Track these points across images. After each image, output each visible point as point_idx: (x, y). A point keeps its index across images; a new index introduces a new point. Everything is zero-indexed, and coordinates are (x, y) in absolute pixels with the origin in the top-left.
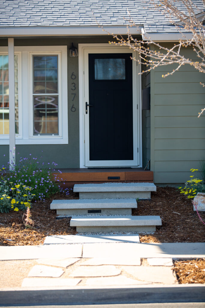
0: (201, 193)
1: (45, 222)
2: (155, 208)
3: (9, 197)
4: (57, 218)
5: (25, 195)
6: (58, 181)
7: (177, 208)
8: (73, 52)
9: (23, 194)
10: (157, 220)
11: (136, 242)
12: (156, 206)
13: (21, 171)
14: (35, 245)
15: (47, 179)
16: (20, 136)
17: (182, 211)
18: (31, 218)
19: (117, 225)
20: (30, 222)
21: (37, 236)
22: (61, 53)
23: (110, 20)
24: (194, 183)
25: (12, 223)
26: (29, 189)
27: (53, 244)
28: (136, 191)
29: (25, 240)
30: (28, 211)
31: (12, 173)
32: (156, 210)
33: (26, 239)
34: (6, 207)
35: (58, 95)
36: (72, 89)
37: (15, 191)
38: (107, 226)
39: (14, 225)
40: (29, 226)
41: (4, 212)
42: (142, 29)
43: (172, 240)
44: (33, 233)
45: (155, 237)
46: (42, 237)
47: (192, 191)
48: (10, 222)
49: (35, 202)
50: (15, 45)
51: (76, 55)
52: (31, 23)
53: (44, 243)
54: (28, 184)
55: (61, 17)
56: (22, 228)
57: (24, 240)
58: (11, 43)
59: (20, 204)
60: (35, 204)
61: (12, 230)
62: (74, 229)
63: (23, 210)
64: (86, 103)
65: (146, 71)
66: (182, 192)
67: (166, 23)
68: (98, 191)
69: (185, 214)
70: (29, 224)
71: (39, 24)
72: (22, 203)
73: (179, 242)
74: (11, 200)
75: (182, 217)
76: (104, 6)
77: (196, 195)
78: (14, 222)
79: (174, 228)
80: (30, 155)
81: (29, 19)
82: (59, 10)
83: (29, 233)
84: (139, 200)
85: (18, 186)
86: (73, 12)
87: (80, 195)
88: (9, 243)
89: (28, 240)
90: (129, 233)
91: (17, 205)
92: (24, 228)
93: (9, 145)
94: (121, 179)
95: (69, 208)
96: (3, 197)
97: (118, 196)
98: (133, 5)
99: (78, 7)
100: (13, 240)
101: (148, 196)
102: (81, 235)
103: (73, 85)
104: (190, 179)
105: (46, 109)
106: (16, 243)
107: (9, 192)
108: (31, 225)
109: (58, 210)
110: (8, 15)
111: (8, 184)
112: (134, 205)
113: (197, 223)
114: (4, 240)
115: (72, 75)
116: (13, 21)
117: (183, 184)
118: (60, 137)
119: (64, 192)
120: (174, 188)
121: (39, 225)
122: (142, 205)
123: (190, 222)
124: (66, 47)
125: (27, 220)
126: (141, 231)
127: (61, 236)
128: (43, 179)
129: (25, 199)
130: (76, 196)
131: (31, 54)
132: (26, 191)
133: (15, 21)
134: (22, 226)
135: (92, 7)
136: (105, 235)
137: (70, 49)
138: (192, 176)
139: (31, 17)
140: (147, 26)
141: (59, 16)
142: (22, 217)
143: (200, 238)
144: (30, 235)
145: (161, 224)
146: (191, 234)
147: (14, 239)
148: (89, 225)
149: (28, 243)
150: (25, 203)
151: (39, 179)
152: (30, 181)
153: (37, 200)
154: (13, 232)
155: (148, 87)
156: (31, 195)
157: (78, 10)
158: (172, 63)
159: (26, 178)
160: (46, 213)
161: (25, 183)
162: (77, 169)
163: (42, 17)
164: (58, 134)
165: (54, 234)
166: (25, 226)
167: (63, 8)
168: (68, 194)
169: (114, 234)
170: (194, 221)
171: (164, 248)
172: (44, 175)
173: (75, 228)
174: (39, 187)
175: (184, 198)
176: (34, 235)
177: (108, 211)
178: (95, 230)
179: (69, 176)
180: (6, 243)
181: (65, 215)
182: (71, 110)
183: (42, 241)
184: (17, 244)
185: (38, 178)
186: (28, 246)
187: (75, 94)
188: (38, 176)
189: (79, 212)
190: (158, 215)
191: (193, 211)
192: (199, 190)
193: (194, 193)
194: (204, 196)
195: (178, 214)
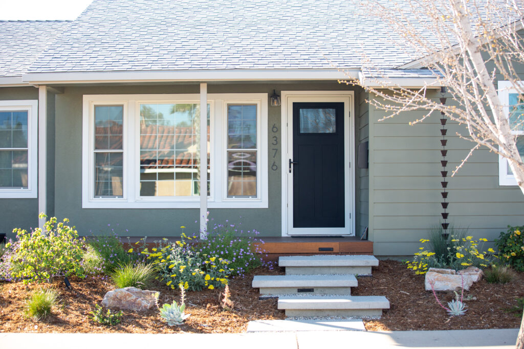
0: (434, 269)
1: (246, 303)
2: (378, 286)
3: (202, 273)
4: (260, 299)
5: (221, 270)
6: (261, 252)
7: (404, 286)
8: (275, 100)
9: (218, 269)
10: (383, 302)
11: (362, 330)
12: (379, 284)
13: (216, 240)
14: (237, 333)
15: (247, 251)
16: (211, 198)
17: (411, 291)
18: (230, 298)
19: (335, 308)
20: (228, 303)
21: (238, 321)
22: (261, 101)
23: (320, 63)
24: (424, 256)
25: (206, 304)
26: (226, 263)
27: (259, 331)
28: (355, 265)
29: (224, 326)
30: (227, 289)
31: (204, 243)
32: (379, 289)
33: (224, 324)
34: (199, 284)
35: (257, 151)
36: (273, 144)
37: (210, 265)
38: (323, 310)
39: (210, 307)
40: (228, 308)
41: (196, 290)
42: (360, 73)
43: (405, 327)
44: (232, 317)
45: (383, 323)
46: (244, 322)
47: (422, 266)
48: (204, 303)
49: (232, 278)
50: (208, 92)
51: (279, 104)
52: (228, 66)
53: (248, 330)
54: (225, 257)
55: (263, 59)
56: (219, 310)
57: (222, 326)
58: (203, 88)
59: (215, 280)
60: (233, 281)
61: (207, 313)
62: (282, 313)
63: (220, 288)
64: (290, 160)
65: (388, 117)
66: (410, 267)
67: (387, 67)
68: (309, 265)
69: (416, 294)
70: (228, 306)
71: (237, 67)
72: (218, 279)
73: (413, 329)
74: (204, 275)
75: (413, 298)
76: (312, 47)
77: (427, 270)
78: (209, 303)
79: (405, 312)
80: (227, 221)
81: (225, 61)
82: (259, 52)
83: (228, 317)
84: (358, 276)
85: (213, 259)
86: (276, 54)
87: (286, 270)
88: (204, 330)
89: (227, 325)
90: (350, 318)
91: (211, 282)
92: (222, 311)
93: (199, 209)
94: (335, 251)
95: (274, 286)
96: (195, 272)
97: (332, 271)
98: (346, 47)
99: (282, 49)
100: (209, 326)
101: (368, 272)
102: (291, 320)
103: (275, 139)
104: (419, 251)
105: (242, 167)
106: (213, 329)
107: (202, 266)
108: (230, 307)
109: (262, 288)
110: (200, 57)
111: (201, 256)
112: (355, 283)
113: (431, 305)
114: (198, 326)
115: (274, 127)
116: (206, 64)
117: (411, 257)
118: (258, 199)
119: (266, 265)
120: (396, 261)
121: (239, 307)
122: (363, 283)
123: (422, 304)
124: (266, 94)
125: (225, 300)
126: (365, 315)
127: (268, 321)
128: (242, 250)
129: (221, 274)
130: (282, 271)
131: (225, 102)
132: (222, 264)
133: (209, 64)
134: (218, 308)
135: (298, 48)
136: (321, 320)
137: (271, 97)
138: (421, 248)
139: (227, 59)
140: (366, 70)
141: (261, 58)
142: (218, 297)
143: (438, 324)
144: (229, 319)
145: (389, 307)
146: (427, 319)
147: (210, 324)
148: (301, 308)
149: (228, 330)
150: (222, 280)
151: (237, 251)
152: (227, 252)
153: (235, 276)
154: (208, 315)
155: (363, 142)
156: (228, 269)
157: (281, 52)
158: (416, 108)
159: (222, 249)
160: (246, 292)
161: (221, 256)
162: (278, 238)
163: (240, 59)
164: (255, 196)
165: (259, 318)
166: (222, 308)
167: (264, 50)
168: (272, 268)
169: (332, 319)
170: (427, 303)
171: (398, 338)
172: (244, 246)
173: (283, 311)
174: (238, 261)
175: (411, 274)
176: (235, 320)
177: (322, 290)
178: (309, 314)
179: (272, 247)
180: (201, 330)
181: (269, 294)
182: (272, 168)
183: (244, 326)
184: (215, 331)
185: (236, 249)
186: (228, 334)
187: (277, 150)
188: (237, 247)
189: (287, 291)
190: (383, 295)
191: (425, 290)
192: (431, 265)
193: (424, 268)
194: (438, 272)
195: (406, 294)
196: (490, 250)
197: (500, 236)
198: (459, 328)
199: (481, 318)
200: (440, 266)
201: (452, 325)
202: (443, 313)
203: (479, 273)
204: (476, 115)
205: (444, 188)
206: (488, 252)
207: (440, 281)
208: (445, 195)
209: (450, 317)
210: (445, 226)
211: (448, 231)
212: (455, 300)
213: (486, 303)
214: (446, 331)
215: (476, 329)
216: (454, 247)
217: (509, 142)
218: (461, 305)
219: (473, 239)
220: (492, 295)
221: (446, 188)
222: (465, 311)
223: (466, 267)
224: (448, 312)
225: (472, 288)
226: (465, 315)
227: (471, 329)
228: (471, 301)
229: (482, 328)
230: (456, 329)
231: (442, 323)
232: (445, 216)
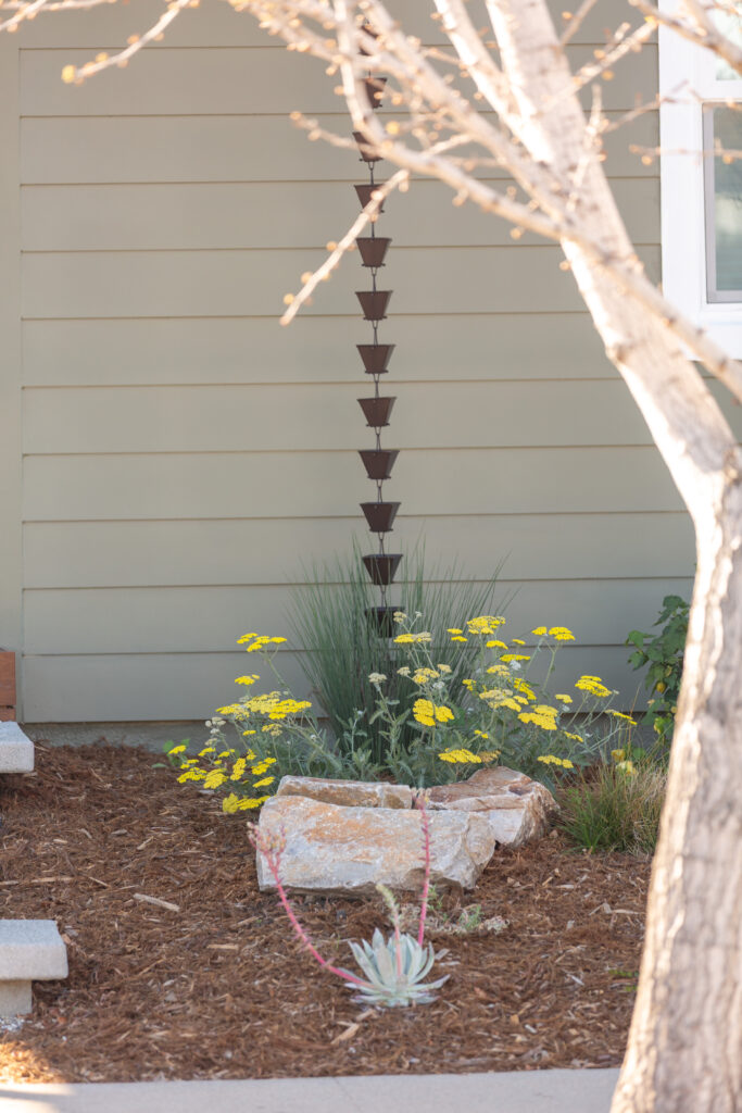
0: (303, 781)
2: (27, 871)
7: (157, 872)
12: (32, 863)
17: (191, 892)
24: (261, 720)
32: (33, 887)
43: (132, 1064)
45: (25, 1048)
47: (248, 770)
66: (190, 774)
69: (209, 905)
73: (172, 1076)
75: (193, 927)
77: (272, 790)
79: (144, 993)
104: (237, 695)
113: (280, 959)
117: (195, 727)
120: (138, 753)
123: (238, 954)
138: (246, 680)
143: (297, 1050)
145: (61, 971)
146: (245, 1028)
170: (260, 949)
175: (200, 814)
190: (45, 915)
191: (256, 888)
192: (292, 761)
193: (259, 778)
194: (323, 796)
195: (163, 910)
196: (588, 683)
197: (664, 617)
198: (397, 1068)
199: (515, 1019)
200: (338, 765)
201: (365, 1051)
202: (328, 996)
203: (526, 799)
204: (394, 29)
205: (370, 377)
206: (577, 694)
207: (331, 840)
208: (377, 411)
209: (363, 1016)
210: (381, 568)
211: (394, 595)
212: (388, 930)
213: (548, 945)
214: (328, 1081)
215: (483, 1068)
216: (404, 671)
217: (566, 156)
218: (418, 955)
219: (501, 633)
220: (589, 906)
221: (383, 377)
222: (438, 984)
223: (466, 773)
224: (354, 992)
225: (488, 874)
226: (436, 1005)
227: (458, 1070)
228: (475, 937)
229: (513, 1068)
230: (381, 1072)
231: (317, 1046)
232: (380, 516)
